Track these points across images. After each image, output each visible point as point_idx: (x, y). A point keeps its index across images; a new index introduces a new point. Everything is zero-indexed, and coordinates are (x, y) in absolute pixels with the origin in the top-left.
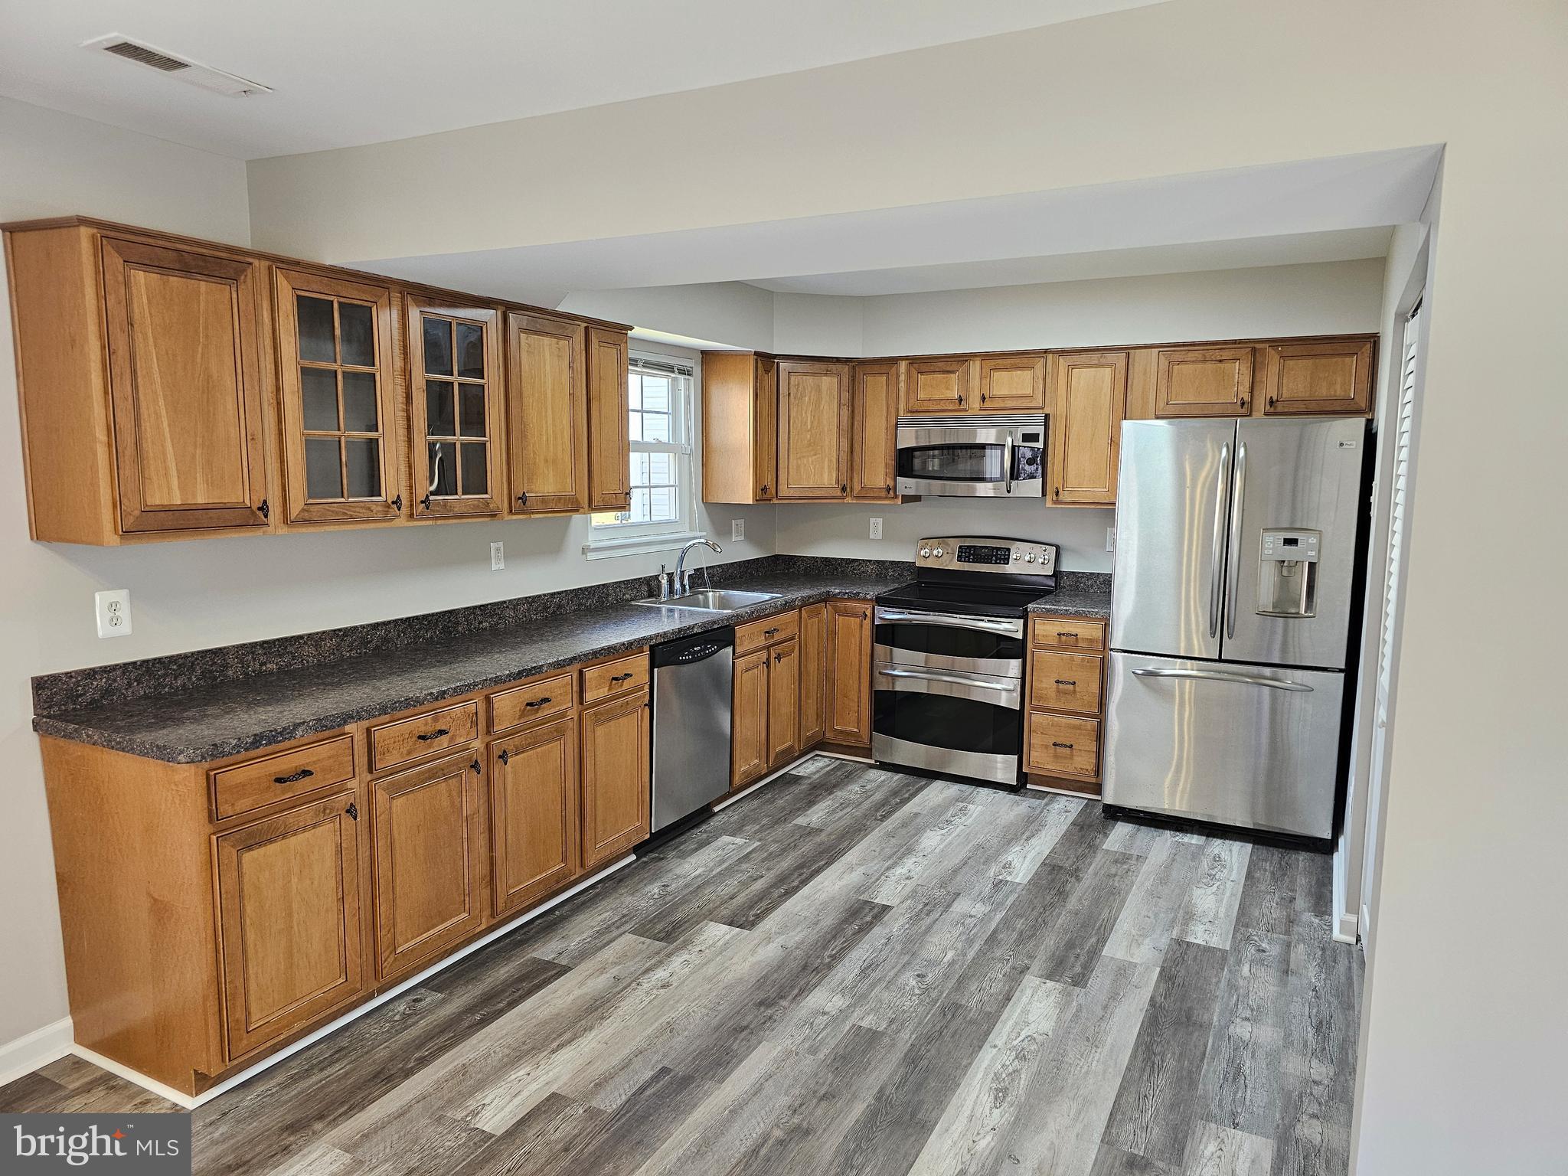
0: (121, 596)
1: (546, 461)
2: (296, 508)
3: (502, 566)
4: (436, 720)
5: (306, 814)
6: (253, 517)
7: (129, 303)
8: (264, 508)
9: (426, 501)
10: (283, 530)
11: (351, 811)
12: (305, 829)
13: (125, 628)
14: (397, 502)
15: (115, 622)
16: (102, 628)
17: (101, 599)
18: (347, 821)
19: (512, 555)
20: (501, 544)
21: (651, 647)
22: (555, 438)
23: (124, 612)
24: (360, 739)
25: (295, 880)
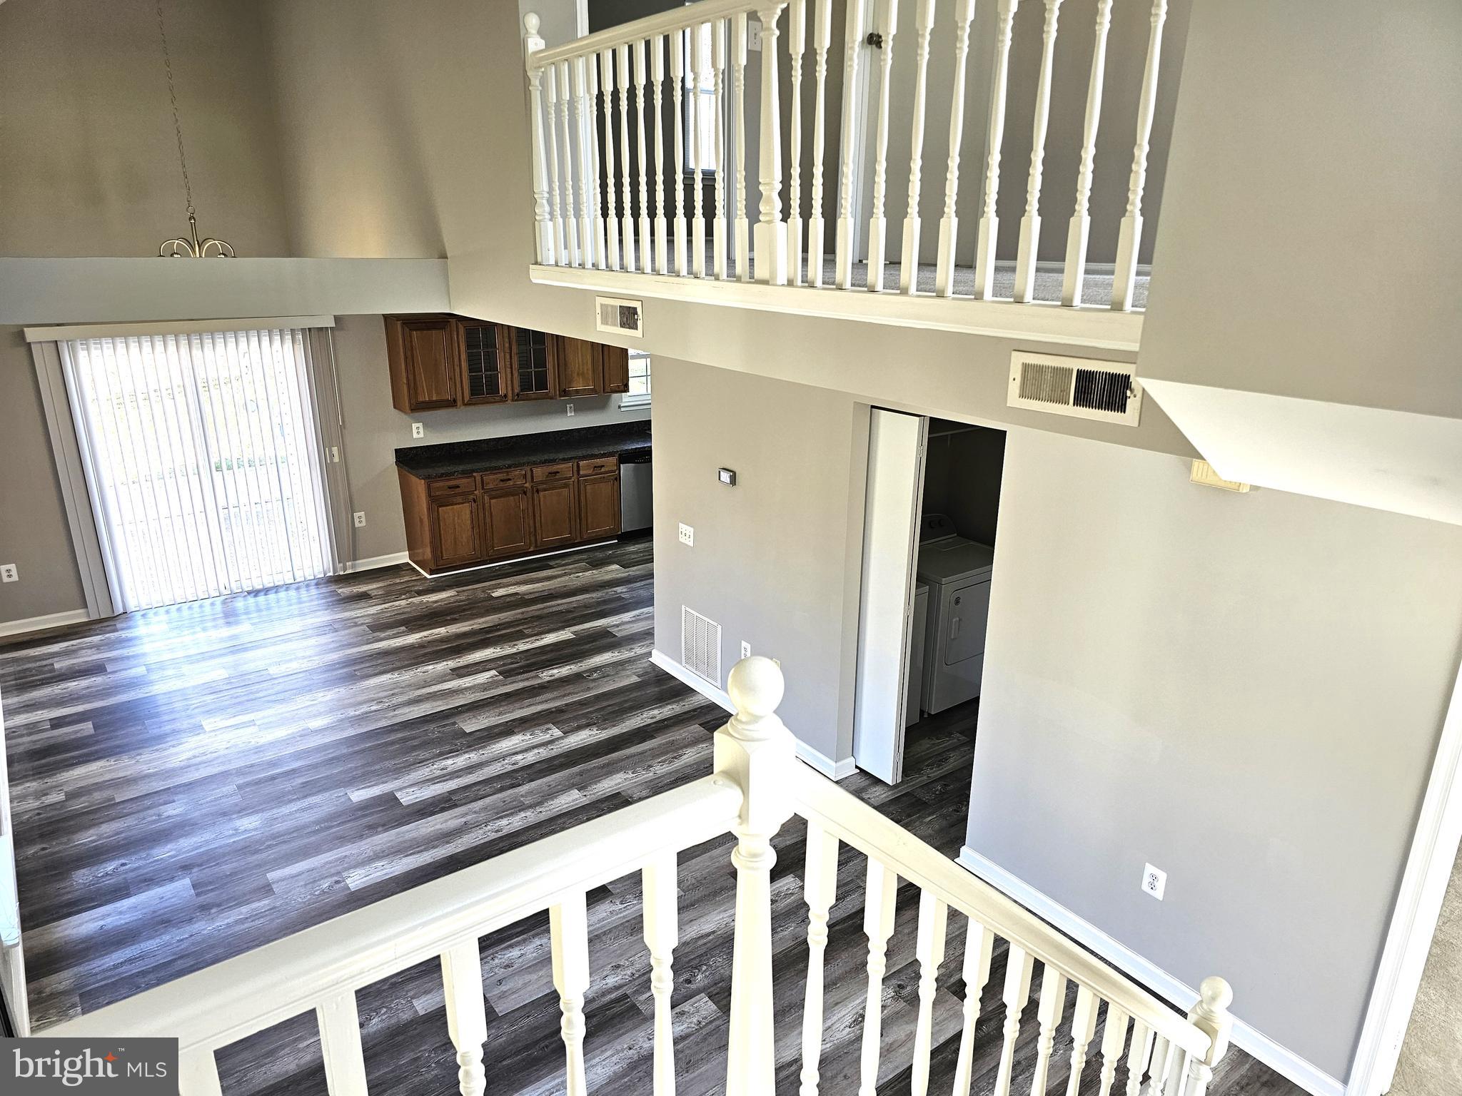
0: (420, 425)
1: (578, 374)
2: (466, 399)
3: (573, 414)
4: (508, 475)
5: (459, 499)
6: (452, 404)
7: (411, 342)
8: (455, 401)
9: (518, 395)
10: (463, 407)
11: (474, 501)
12: (459, 504)
13: (421, 435)
14: (505, 396)
15: (418, 433)
16: (415, 435)
17: (414, 426)
18: (474, 505)
19: (577, 410)
20: (572, 405)
21: (619, 454)
22: (583, 365)
23: (421, 430)
24: (478, 479)
25: (456, 518)
